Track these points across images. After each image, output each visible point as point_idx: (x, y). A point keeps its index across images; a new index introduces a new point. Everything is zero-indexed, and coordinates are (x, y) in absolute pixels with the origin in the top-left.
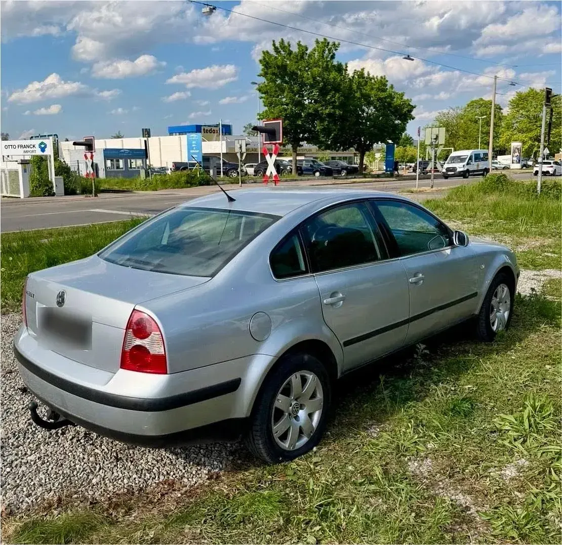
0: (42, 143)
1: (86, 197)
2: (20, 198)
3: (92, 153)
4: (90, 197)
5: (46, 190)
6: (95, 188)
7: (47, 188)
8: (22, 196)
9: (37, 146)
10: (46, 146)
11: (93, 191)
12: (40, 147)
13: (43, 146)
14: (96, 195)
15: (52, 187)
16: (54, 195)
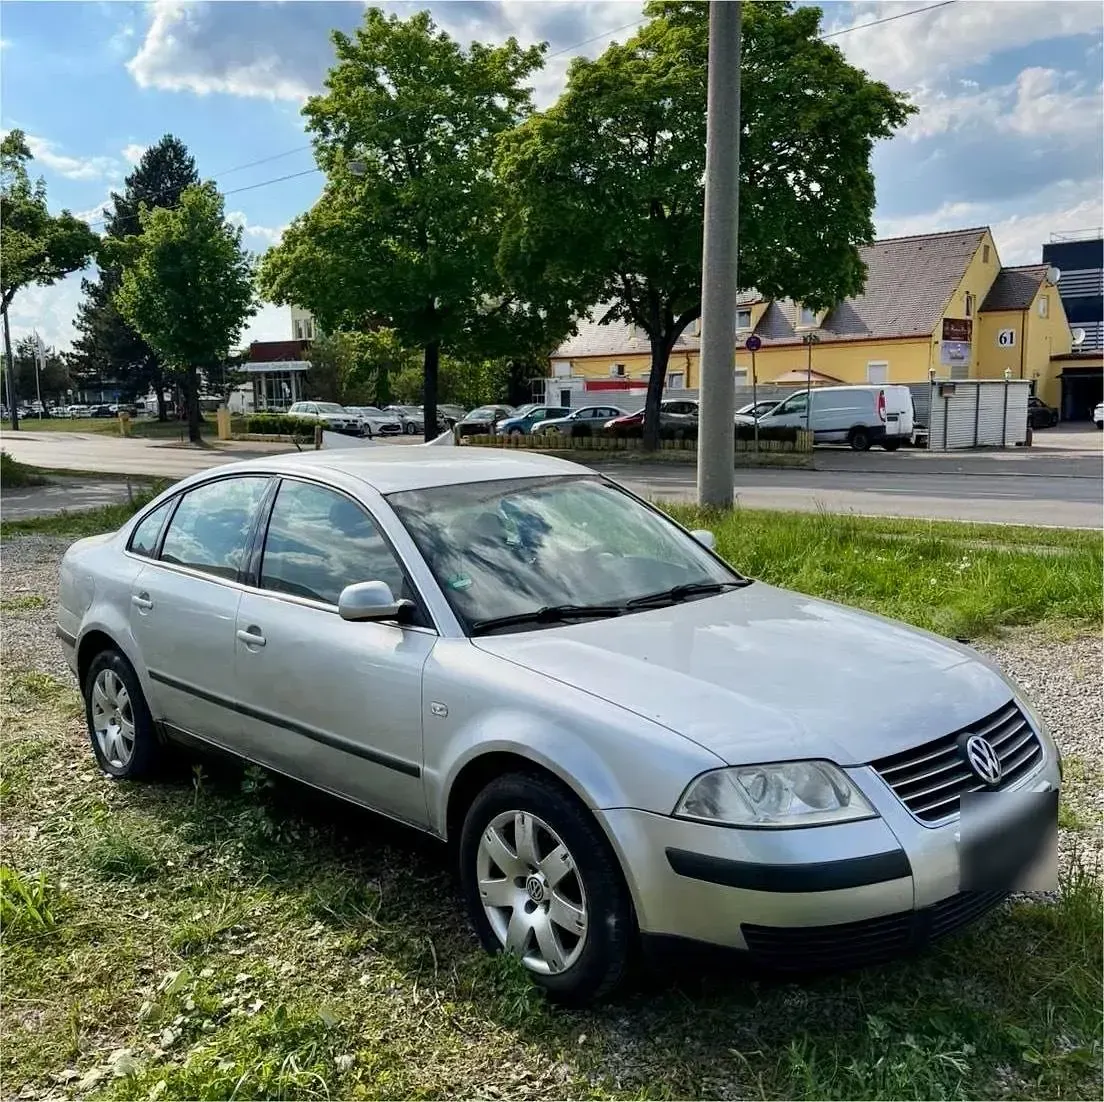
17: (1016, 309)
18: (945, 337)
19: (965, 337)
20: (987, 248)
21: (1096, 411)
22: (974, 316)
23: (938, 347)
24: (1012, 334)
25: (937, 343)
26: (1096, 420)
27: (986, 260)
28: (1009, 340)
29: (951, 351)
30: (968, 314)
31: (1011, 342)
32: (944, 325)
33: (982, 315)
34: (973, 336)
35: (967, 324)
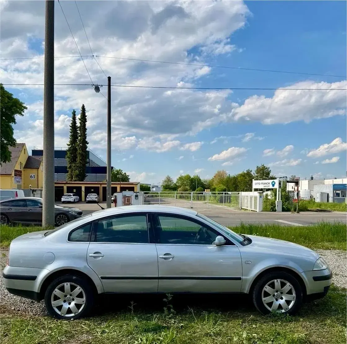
0: (273, 182)
1: (292, 213)
2: (257, 211)
3: (298, 187)
4: (294, 213)
5: (272, 208)
6: (298, 208)
7: (272, 207)
8: (258, 210)
9: (271, 183)
10: (275, 183)
11: (297, 210)
12: (272, 184)
13: (273, 183)
14: (298, 212)
15: (275, 206)
16: (275, 211)
17: (35, 168)
18: (15, 175)
19: (20, 176)
20: (25, 149)
21: (62, 198)
22: (22, 169)
23: (14, 178)
24: (34, 175)
25: (13, 177)
26: (62, 201)
27: (25, 153)
28: (33, 177)
29: (17, 180)
30: (21, 169)
31: (34, 178)
32: (15, 172)
33: (25, 169)
34: (23, 175)
35: (20, 172)
